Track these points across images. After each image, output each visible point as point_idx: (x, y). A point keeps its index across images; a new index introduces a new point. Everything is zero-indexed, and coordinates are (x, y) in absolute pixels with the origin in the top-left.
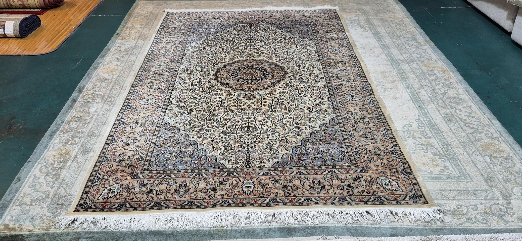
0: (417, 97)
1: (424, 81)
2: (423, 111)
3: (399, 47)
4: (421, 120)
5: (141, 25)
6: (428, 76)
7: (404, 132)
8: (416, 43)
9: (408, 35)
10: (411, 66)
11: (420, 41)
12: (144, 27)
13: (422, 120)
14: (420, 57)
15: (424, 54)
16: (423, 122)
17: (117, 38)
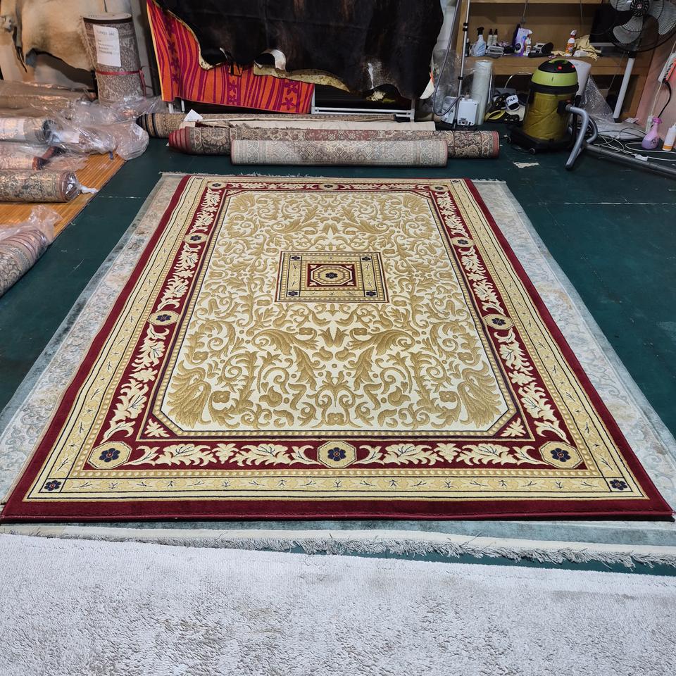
17: (133, 231)
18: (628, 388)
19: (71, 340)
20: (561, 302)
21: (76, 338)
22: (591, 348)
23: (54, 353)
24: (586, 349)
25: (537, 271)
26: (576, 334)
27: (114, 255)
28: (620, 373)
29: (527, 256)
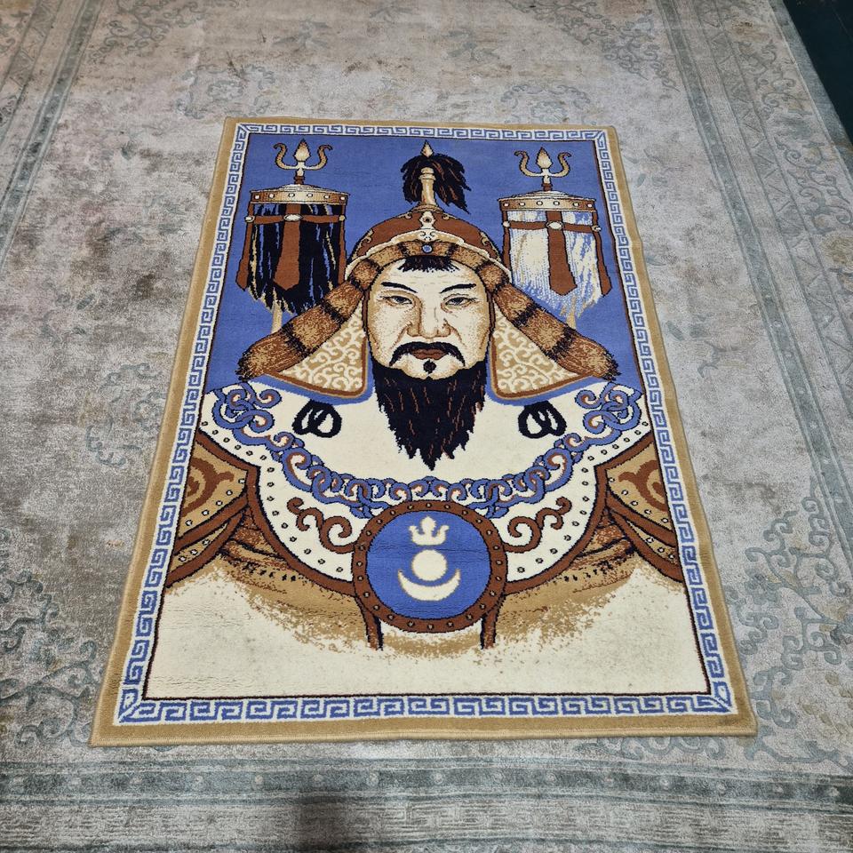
0: (810, 392)
1: (831, 321)
2: (826, 462)
3: (760, 163)
4: (819, 503)
5: (21, 15)
6: (839, 298)
7: (768, 556)
8: (809, 146)
9: (786, 112)
10: (793, 250)
11: (819, 138)
12: (29, 26)
13: (822, 500)
14: (818, 212)
15: (829, 200)
16: (826, 513)
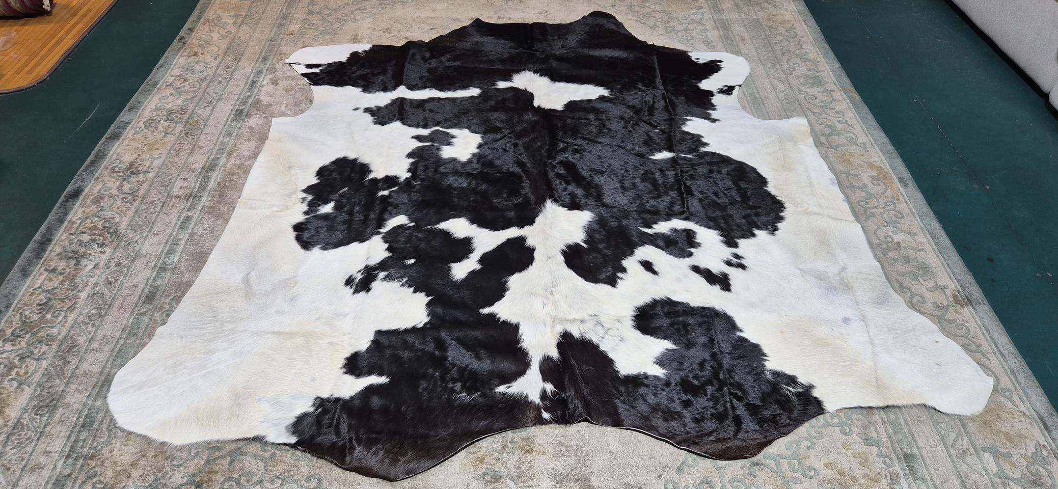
17: (179, 51)
18: (1012, 371)
19: (43, 277)
20: (881, 188)
21: (51, 275)
22: (940, 283)
23: (8, 307)
24: (931, 284)
25: (837, 124)
26: (911, 253)
27: (141, 99)
28: (996, 336)
29: (821, 97)
